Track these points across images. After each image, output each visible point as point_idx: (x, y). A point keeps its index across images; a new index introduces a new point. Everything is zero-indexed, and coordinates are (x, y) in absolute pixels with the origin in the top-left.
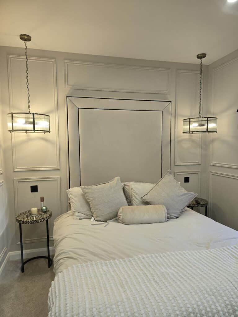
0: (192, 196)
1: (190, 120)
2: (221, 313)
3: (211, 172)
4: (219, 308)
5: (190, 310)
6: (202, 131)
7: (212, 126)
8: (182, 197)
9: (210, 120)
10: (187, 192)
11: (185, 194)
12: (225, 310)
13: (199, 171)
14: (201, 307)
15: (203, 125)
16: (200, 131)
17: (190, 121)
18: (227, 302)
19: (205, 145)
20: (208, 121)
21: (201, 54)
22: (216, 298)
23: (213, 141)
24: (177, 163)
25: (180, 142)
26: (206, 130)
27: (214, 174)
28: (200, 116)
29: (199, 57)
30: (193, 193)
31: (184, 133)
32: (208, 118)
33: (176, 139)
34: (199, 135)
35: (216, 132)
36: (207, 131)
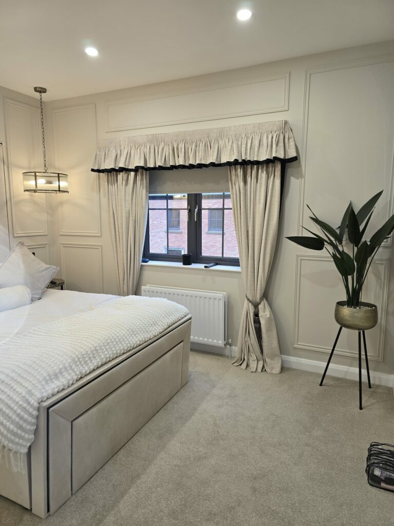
0: (54, 270)
1: (35, 174)
2: (126, 335)
3: (62, 244)
4: (124, 333)
5: (106, 338)
6: (52, 190)
7: (63, 184)
8: (44, 273)
9: (61, 177)
10: (48, 266)
11: (47, 269)
12: (128, 333)
13: (46, 244)
14: (113, 335)
15: (50, 183)
16: (49, 190)
17: (36, 176)
18: (128, 328)
19: (51, 209)
20: (59, 177)
21: (39, 88)
22: (120, 328)
23: (61, 203)
24: (17, 234)
25: (18, 203)
26: (58, 189)
27: (66, 246)
28: (46, 170)
29: (36, 89)
30: (55, 267)
31: (25, 191)
32: (59, 174)
33: (12, 201)
34: (43, 195)
35: (68, 192)
36: (59, 191)
